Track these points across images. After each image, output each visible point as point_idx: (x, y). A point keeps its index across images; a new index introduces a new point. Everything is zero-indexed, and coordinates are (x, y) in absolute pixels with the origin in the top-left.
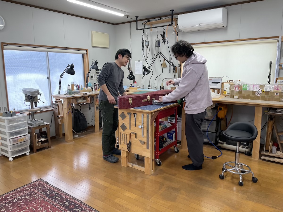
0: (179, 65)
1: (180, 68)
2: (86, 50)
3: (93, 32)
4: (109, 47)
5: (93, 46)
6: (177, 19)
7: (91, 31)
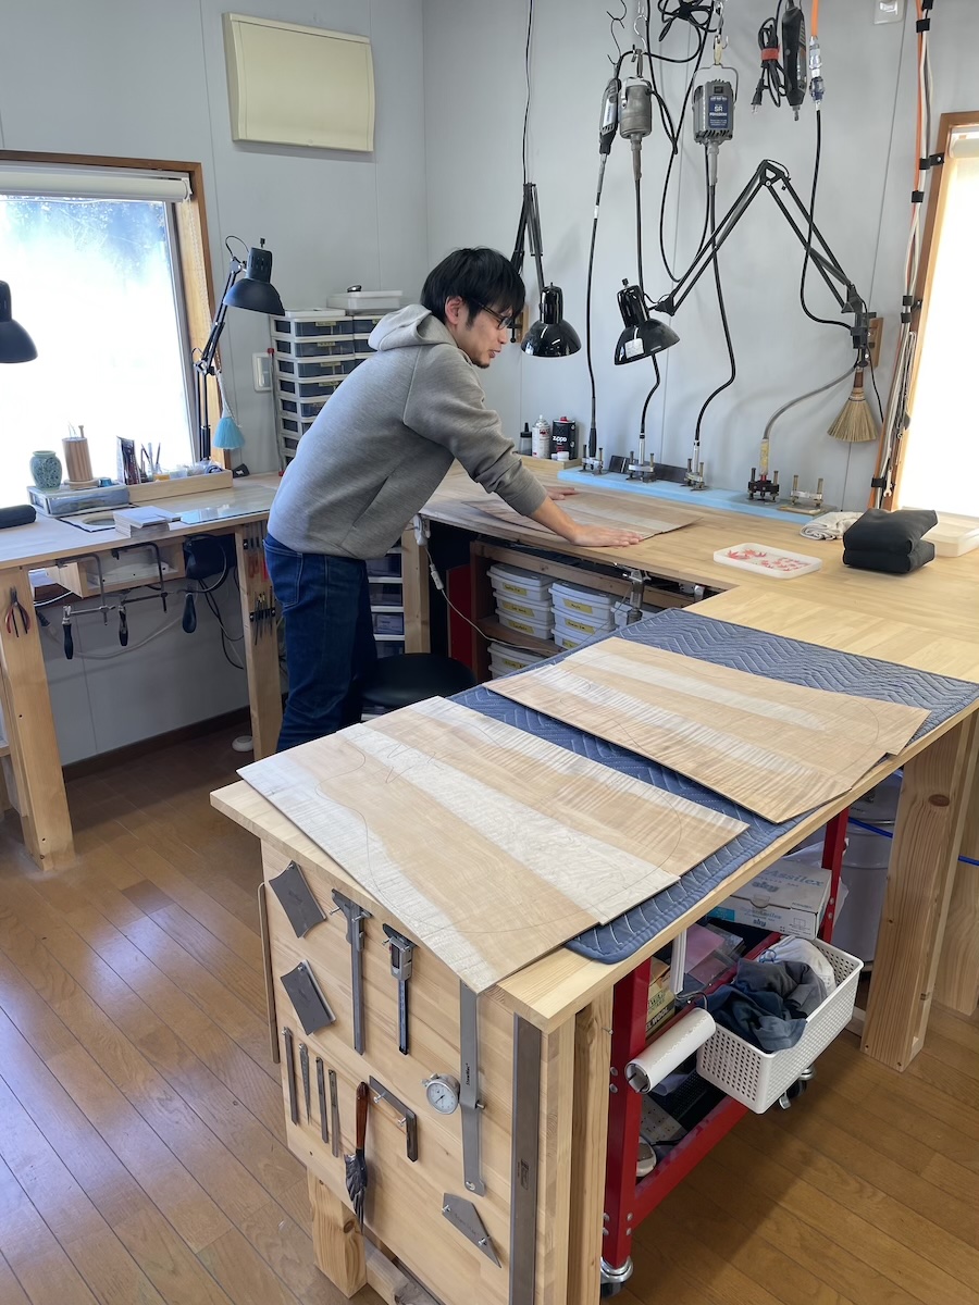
0: (906, 300)
1: (914, 328)
2: (191, 171)
3: (235, 26)
4: (371, 149)
5: (241, 137)
7: (223, 15)
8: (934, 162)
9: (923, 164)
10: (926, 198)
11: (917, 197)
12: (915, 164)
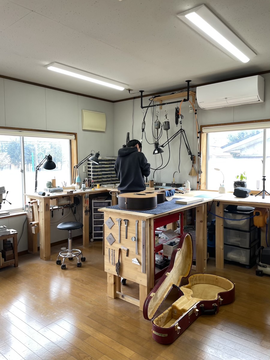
0: (198, 153)
1: (200, 157)
2: (75, 134)
3: (84, 112)
4: (105, 131)
5: (84, 129)
6: (195, 92)
7: (82, 110)
8: (200, 132)
9: (198, 133)
10: (199, 138)
11: (198, 137)
12: (197, 133)
